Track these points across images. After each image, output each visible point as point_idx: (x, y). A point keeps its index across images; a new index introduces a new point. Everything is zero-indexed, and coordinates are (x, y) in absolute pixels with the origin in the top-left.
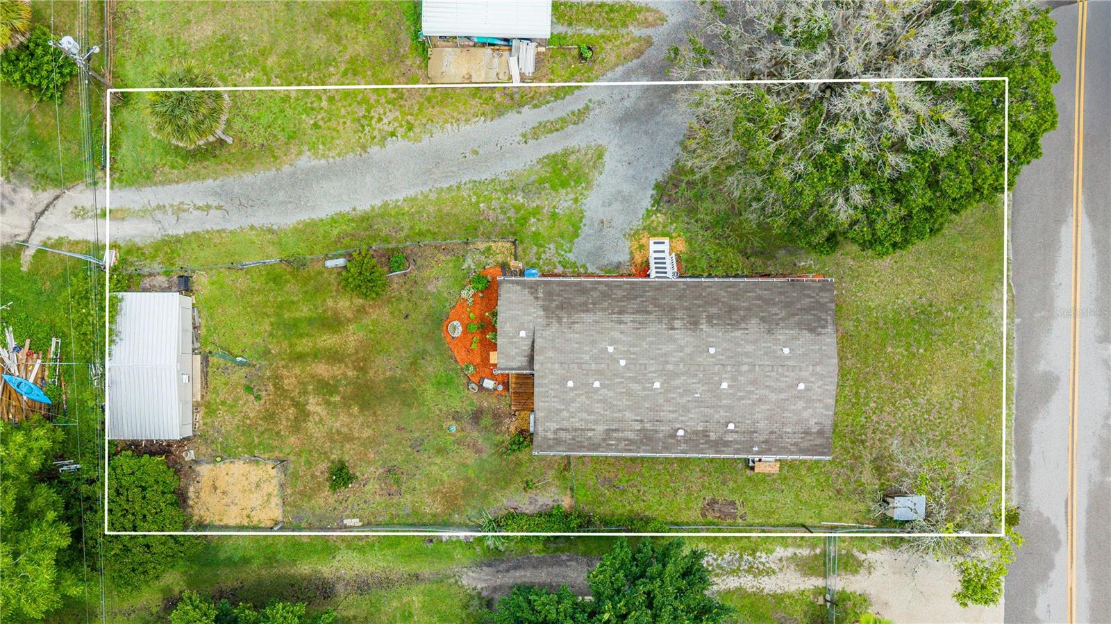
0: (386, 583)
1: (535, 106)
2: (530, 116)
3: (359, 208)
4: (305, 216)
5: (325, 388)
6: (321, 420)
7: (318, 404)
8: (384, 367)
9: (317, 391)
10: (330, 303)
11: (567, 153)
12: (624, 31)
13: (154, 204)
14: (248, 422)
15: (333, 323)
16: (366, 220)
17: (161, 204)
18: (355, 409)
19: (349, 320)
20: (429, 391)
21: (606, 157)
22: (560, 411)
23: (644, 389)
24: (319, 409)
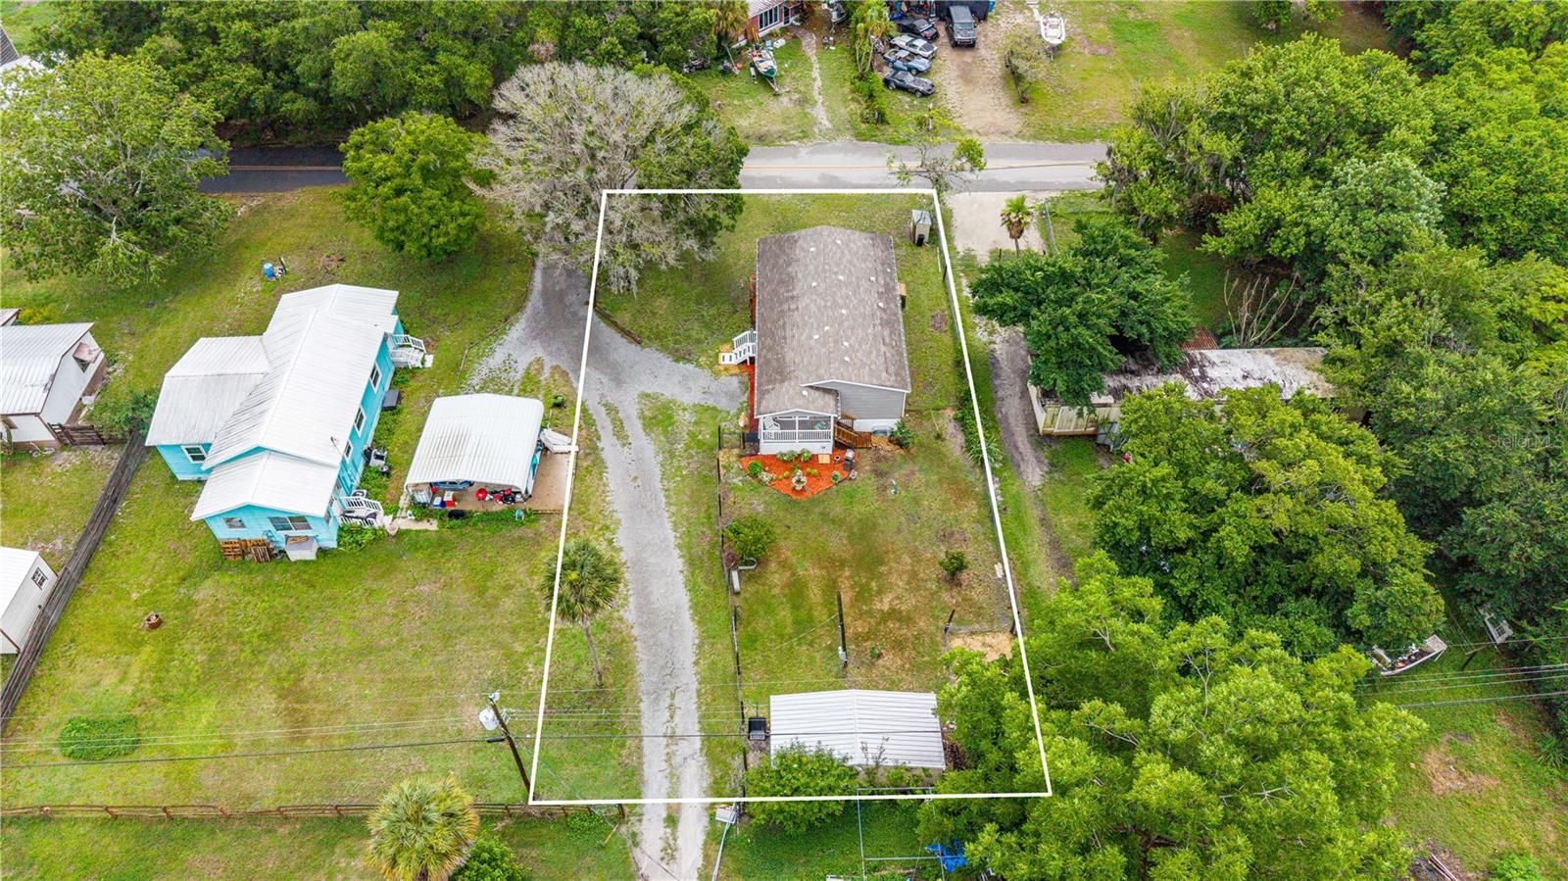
0: (1055, 544)
1: (599, 439)
2: (608, 444)
3: (681, 568)
4: (686, 614)
5: (862, 595)
6: (897, 598)
7: (881, 601)
8: (837, 543)
9: (869, 601)
10: (776, 591)
11: (642, 417)
12: (544, 383)
13: (664, 766)
14: (907, 666)
15: (796, 590)
16: (692, 562)
17: (664, 757)
18: (883, 569)
19: (793, 574)
20: (859, 509)
21: (649, 391)
22: (870, 369)
23: (847, 319)
24: (886, 600)
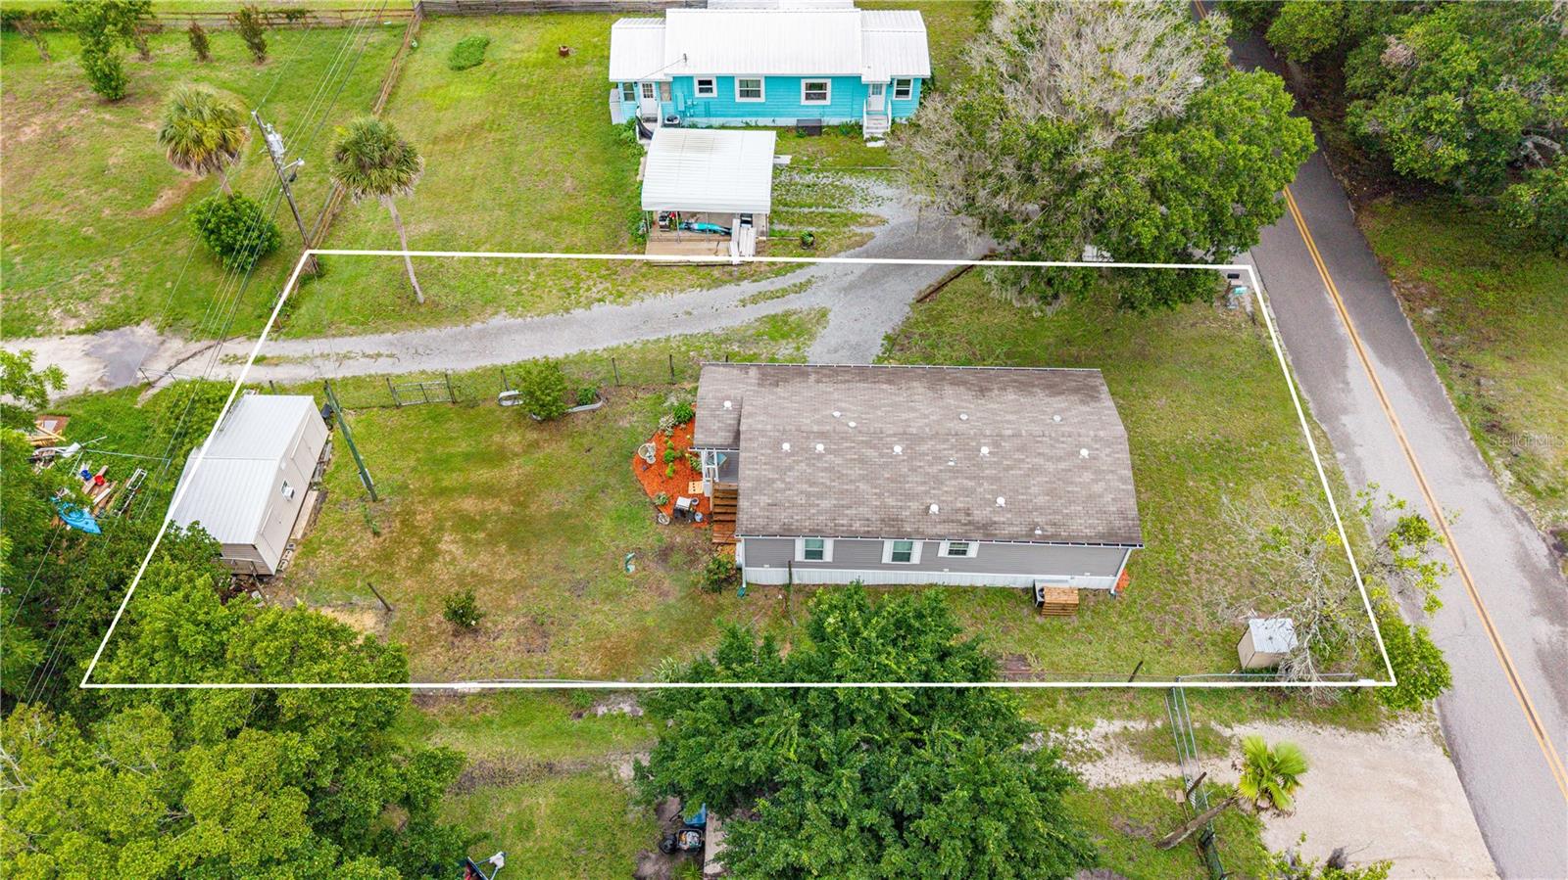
1: (754, 281)
2: (748, 288)
3: (551, 356)
4: (487, 363)
5: (466, 524)
6: (454, 559)
7: (453, 542)
8: (550, 501)
9: (455, 528)
10: (497, 438)
11: (787, 314)
12: (846, 229)
13: (317, 353)
14: (355, 562)
15: (500, 457)
16: (555, 367)
17: (326, 352)
18: (503, 548)
19: (517, 455)
20: (606, 525)
21: (831, 316)
22: (773, 481)
23: (881, 456)
24: (453, 548)
